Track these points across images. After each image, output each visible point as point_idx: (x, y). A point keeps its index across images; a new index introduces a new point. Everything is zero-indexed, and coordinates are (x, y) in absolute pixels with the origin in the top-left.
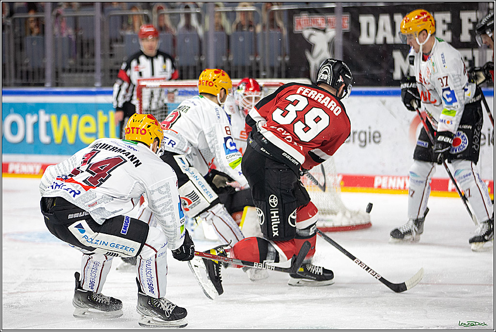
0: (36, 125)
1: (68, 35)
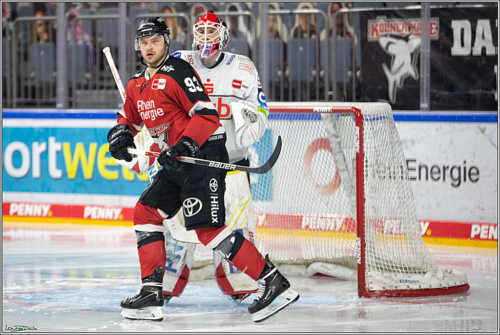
0: (44, 155)
1: (85, 42)
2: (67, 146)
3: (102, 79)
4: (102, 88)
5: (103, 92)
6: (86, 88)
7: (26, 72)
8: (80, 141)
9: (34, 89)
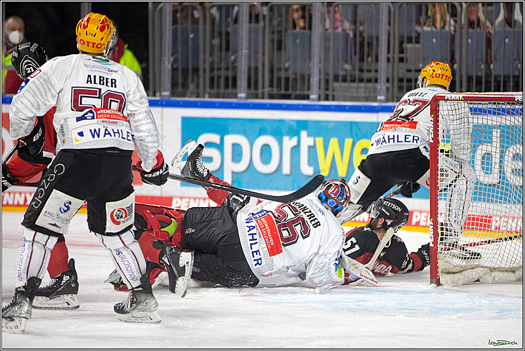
0: (296, 149)
1: (344, 30)
2: (320, 141)
3: (361, 70)
4: (361, 80)
5: (362, 85)
6: (345, 80)
7: (280, 62)
8: (334, 136)
9: (287, 79)
